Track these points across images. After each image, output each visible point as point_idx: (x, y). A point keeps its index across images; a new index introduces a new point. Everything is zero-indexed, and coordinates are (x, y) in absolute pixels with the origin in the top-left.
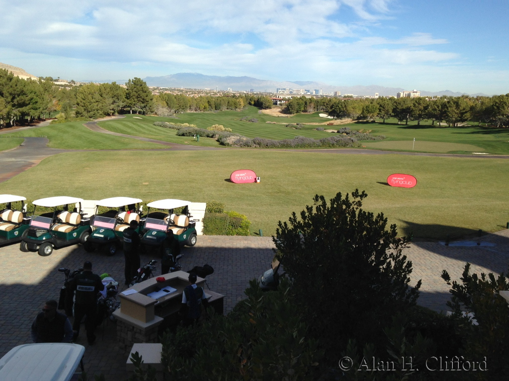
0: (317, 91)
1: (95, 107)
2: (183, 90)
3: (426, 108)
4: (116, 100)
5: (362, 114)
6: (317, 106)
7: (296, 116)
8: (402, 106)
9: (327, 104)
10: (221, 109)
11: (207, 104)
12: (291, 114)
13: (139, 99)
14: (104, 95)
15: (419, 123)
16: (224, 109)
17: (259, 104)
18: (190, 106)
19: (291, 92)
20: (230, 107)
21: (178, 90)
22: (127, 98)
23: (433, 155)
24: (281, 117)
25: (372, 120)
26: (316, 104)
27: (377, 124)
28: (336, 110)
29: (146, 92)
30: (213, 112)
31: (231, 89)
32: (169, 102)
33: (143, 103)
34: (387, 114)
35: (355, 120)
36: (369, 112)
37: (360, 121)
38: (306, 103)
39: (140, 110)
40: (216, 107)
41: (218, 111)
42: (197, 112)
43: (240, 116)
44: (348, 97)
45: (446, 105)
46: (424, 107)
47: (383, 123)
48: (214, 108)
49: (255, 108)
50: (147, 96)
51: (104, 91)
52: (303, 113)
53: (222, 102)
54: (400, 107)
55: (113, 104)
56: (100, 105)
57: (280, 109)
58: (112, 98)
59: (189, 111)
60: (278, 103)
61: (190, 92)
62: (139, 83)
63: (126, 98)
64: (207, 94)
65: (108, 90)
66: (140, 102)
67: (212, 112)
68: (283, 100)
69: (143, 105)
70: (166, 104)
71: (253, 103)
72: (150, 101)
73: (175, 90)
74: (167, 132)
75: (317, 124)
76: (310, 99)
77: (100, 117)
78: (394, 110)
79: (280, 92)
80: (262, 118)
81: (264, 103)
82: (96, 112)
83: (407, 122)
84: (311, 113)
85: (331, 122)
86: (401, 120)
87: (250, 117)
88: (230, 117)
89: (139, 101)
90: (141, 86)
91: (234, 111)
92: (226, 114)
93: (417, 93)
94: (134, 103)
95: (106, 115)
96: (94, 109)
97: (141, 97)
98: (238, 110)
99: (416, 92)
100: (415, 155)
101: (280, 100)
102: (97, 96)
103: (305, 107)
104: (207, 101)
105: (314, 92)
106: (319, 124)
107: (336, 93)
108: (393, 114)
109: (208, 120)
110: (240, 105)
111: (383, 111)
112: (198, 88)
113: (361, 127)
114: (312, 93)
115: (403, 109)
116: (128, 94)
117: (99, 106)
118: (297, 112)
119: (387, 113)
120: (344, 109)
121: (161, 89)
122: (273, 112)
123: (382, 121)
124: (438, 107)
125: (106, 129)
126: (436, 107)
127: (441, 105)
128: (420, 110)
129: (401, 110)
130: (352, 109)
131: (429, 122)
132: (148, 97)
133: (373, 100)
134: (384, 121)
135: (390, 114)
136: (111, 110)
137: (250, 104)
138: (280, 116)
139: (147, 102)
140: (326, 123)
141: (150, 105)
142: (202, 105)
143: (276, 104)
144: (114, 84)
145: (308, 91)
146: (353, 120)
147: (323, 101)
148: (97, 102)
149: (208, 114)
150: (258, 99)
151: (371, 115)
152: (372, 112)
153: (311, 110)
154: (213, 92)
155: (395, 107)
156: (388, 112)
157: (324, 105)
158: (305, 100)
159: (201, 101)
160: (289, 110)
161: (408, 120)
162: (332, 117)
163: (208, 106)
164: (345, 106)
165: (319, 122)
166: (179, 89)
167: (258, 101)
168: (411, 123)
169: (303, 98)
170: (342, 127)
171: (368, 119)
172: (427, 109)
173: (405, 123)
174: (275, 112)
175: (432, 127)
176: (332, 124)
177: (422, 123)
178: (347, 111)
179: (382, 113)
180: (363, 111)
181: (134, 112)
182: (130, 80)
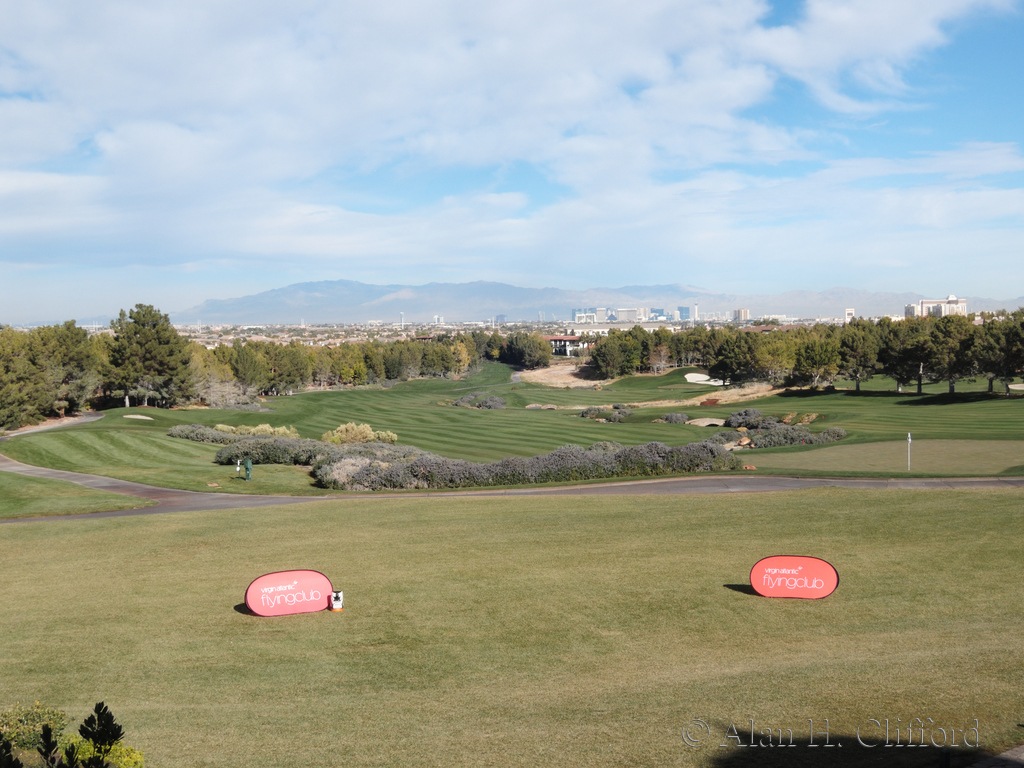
0: (684, 311)
1: (15, 395)
2: (304, 330)
3: (967, 344)
4: (76, 372)
5: (795, 369)
6: (679, 353)
7: (620, 383)
8: (903, 343)
9: (705, 346)
10: (404, 377)
11: (362, 364)
12: (604, 379)
13: (147, 363)
14: (41, 361)
15: (952, 388)
16: (413, 375)
17: (514, 354)
18: (314, 374)
19: (612, 317)
20: (430, 370)
21: (290, 331)
22: (115, 363)
23: (938, 484)
24: (577, 388)
25: (826, 384)
26: (673, 347)
27: (838, 395)
28: (728, 361)
29: (168, 343)
30: (381, 384)
31: (442, 319)
32: (240, 367)
33: (160, 373)
34: (865, 367)
35: (779, 387)
36: (814, 363)
37: (794, 388)
38: (645, 346)
39: (152, 393)
40: (387, 371)
41: (396, 382)
42: (335, 388)
43: (459, 393)
44: (765, 322)
45: (1017, 334)
46: (962, 343)
47: (856, 393)
48: (383, 376)
49: (503, 367)
50: (171, 353)
51: (40, 348)
52: (638, 375)
53: (407, 355)
54: (897, 345)
55: (67, 383)
56: (30, 387)
57: (572, 368)
58: (64, 365)
59: (310, 388)
60: (569, 349)
61: (322, 333)
62: (148, 317)
63: (112, 362)
64: (371, 334)
65: (54, 342)
66: (152, 372)
67: (379, 386)
68: (581, 339)
69: (160, 380)
70: (231, 373)
71: (496, 353)
72: (180, 367)
73: (282, 331)
74: (191, 456)
75: (672, 404)
76: (656, 334)
77: (30, 423)
78: (883, 355)
79: (580, 318)
80: (517, 396)
81: (527, 351)
82: (16, 410)
83: (920, 385)
84: (662, 373)
85: (713, 395)
86: (903, 381)
87: (482, 396)
88: (429, 397)
89: (148, 368)
90: (154, 326)
91: (440, 380)
92: (417, 389)
93: (959, 305)
94: (133, 374)
95: (47, 416)
96: (10, 400)
97: (153, 358)
98: (453, 376)
99: (956, 302)
100: (886, 485)
101: (572, 342)
102: (21, 364)
103: (644, 356)
104: (362, 356)
105: (677, 313)
106: (677, 404)
107: (737, 314)
108: (880, 366)
109: (359, 410)
110: (459, 361)
111: (852, 359)
112: (349, 321)
113: (791, 409)
114: (672, 317)
115: (906, 351)
116: (118, 351)
117: (25, 391)
118: (622, 373)
119: (863, 362)
120: (748, 356)
121: (243, 331)
122: (554, 376)
123: (851, 386)
124: (998, 340)
125: (14, 458)
126: (992, 341)
127: (1006, 335)
128: (952, 350)
129: (899, 353)
130: (769, 357)
131: (980, 384)
132: (173, 358)
133: (832, 328)
134: (858, 386)
135: (873, 367)
136: (60, 400)
137: (488, 356)
138: (572, 386)
139: (173, 369)
140: (697, 401)
141: (181, 377)
142: (347, 369)
143: (562, 352)
144: (70, 326)
145: (661, 312)
146: (774, 388)
147: (692, 338)
148: (20, 379)
149: (367, 392)
150: (512, 343)
151: (822, 370)
152: (822, 363)
153: (662, 366)
154: (389, 330)
155: (884, 346)
156: (866, 361)
157: (699, 350)
158: (641, 337)
159: (344, 356)
160: (598, 367)
161: (925, 381)
162: (721, 383)
163: (365, 370)
164: (750, 349)
165: (679, 398)
166: (295, 326)
167: (510, 347)
168: (931, 390)
169: (636, 332)
170: (735, 411)
171: (815, 384)
172: (968, 348)
173: (914, 390)
174: (559, 375)
175: (988, 396)
176: (713, 403)
177: (962, 386)
178: (757, 362)
179: (850, 364)
180: (798, 360)
181: (136, 402)
182: (122, 314)
